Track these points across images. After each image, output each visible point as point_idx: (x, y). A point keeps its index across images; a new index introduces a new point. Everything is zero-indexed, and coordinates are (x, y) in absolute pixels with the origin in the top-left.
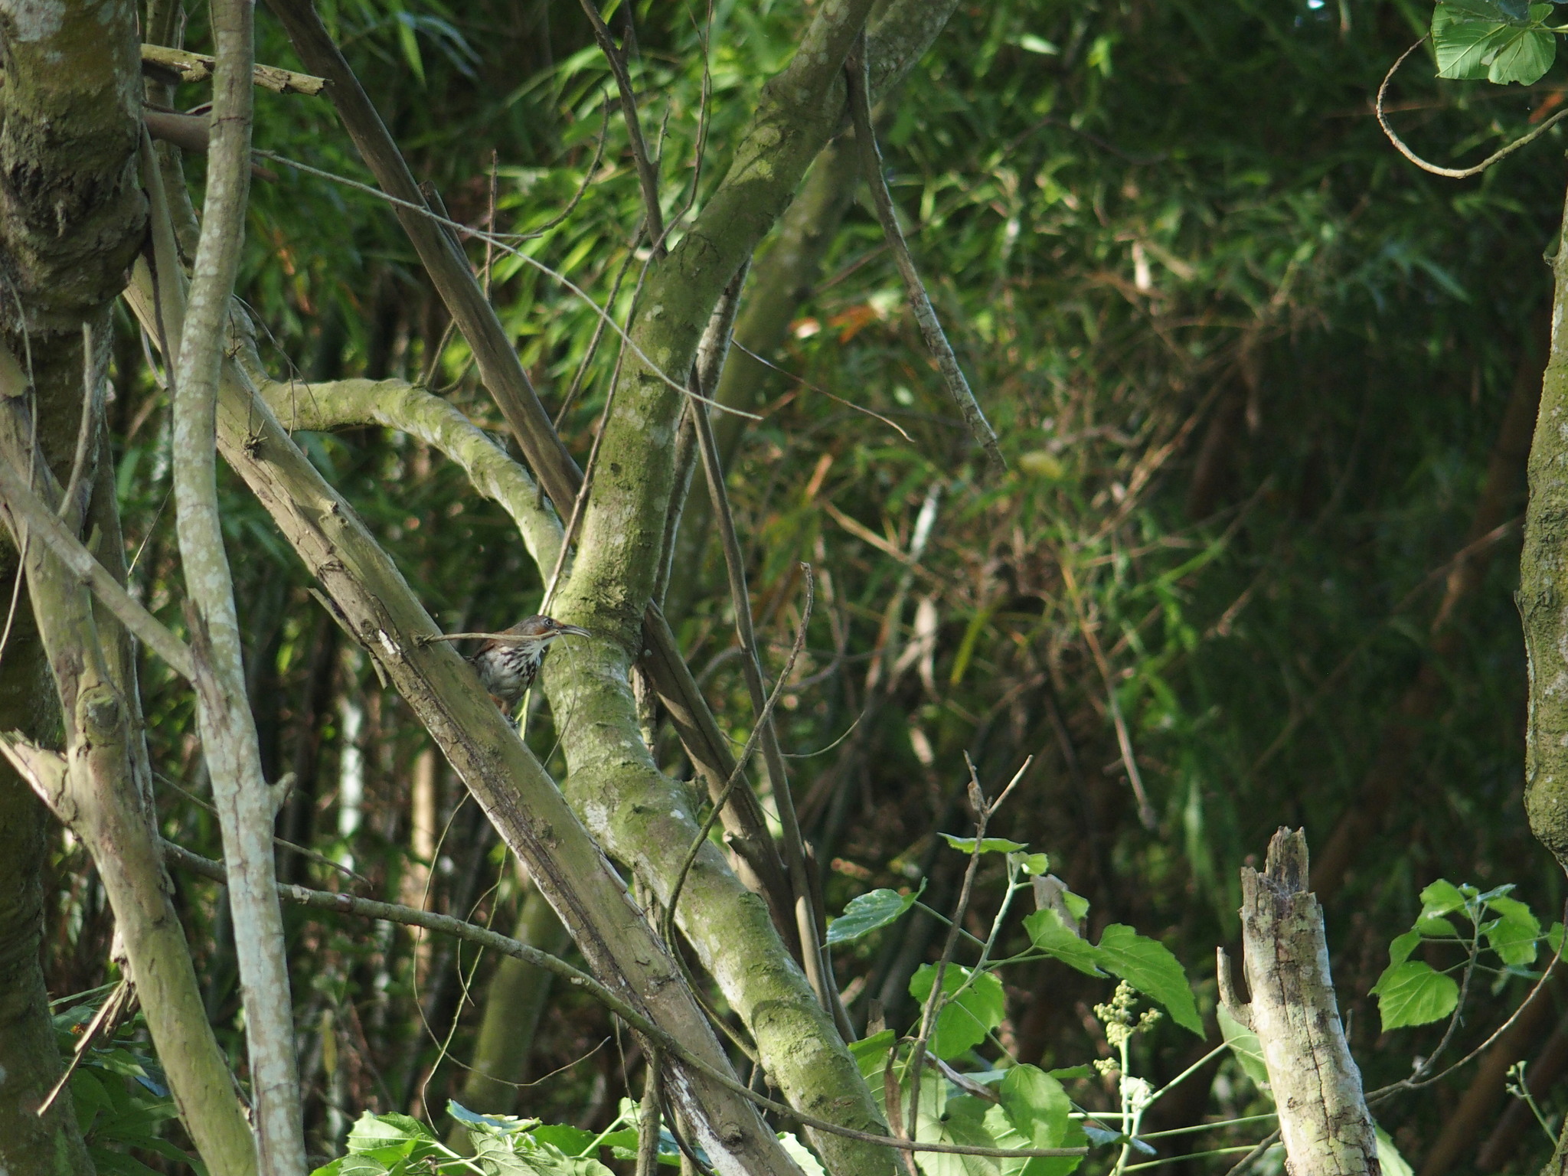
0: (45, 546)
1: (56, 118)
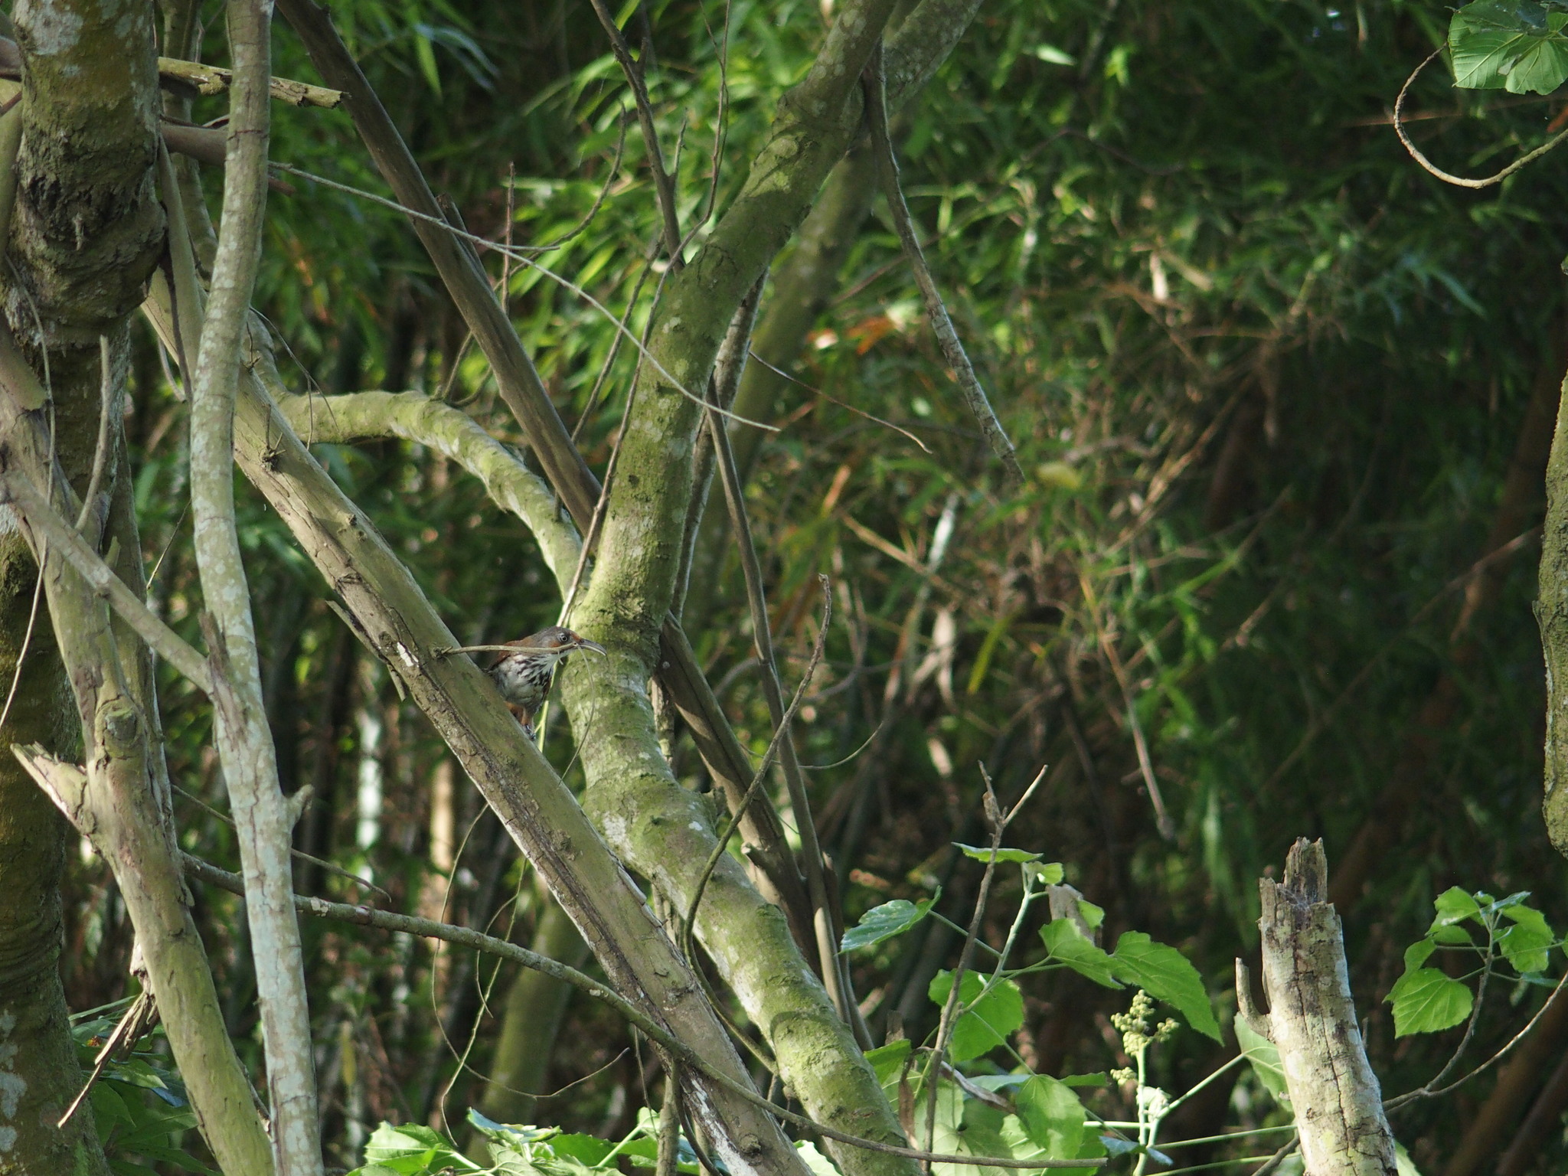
0: (63, 559)
1: (74, 131)
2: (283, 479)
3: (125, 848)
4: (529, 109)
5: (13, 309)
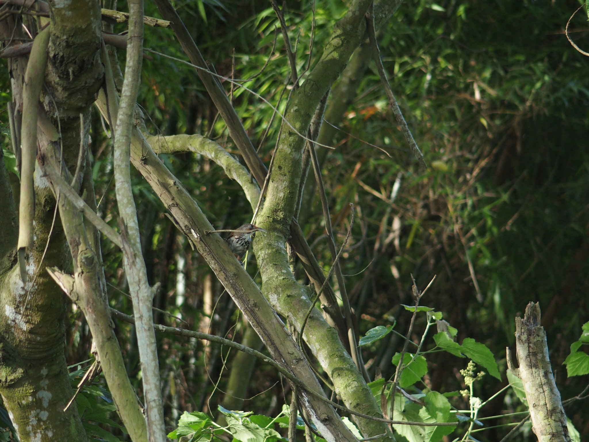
0: (66, 197)
1: (70, 36)
2: (148, 167)
3: (89, 306)
4: (240, 28)
5: (47, 103)
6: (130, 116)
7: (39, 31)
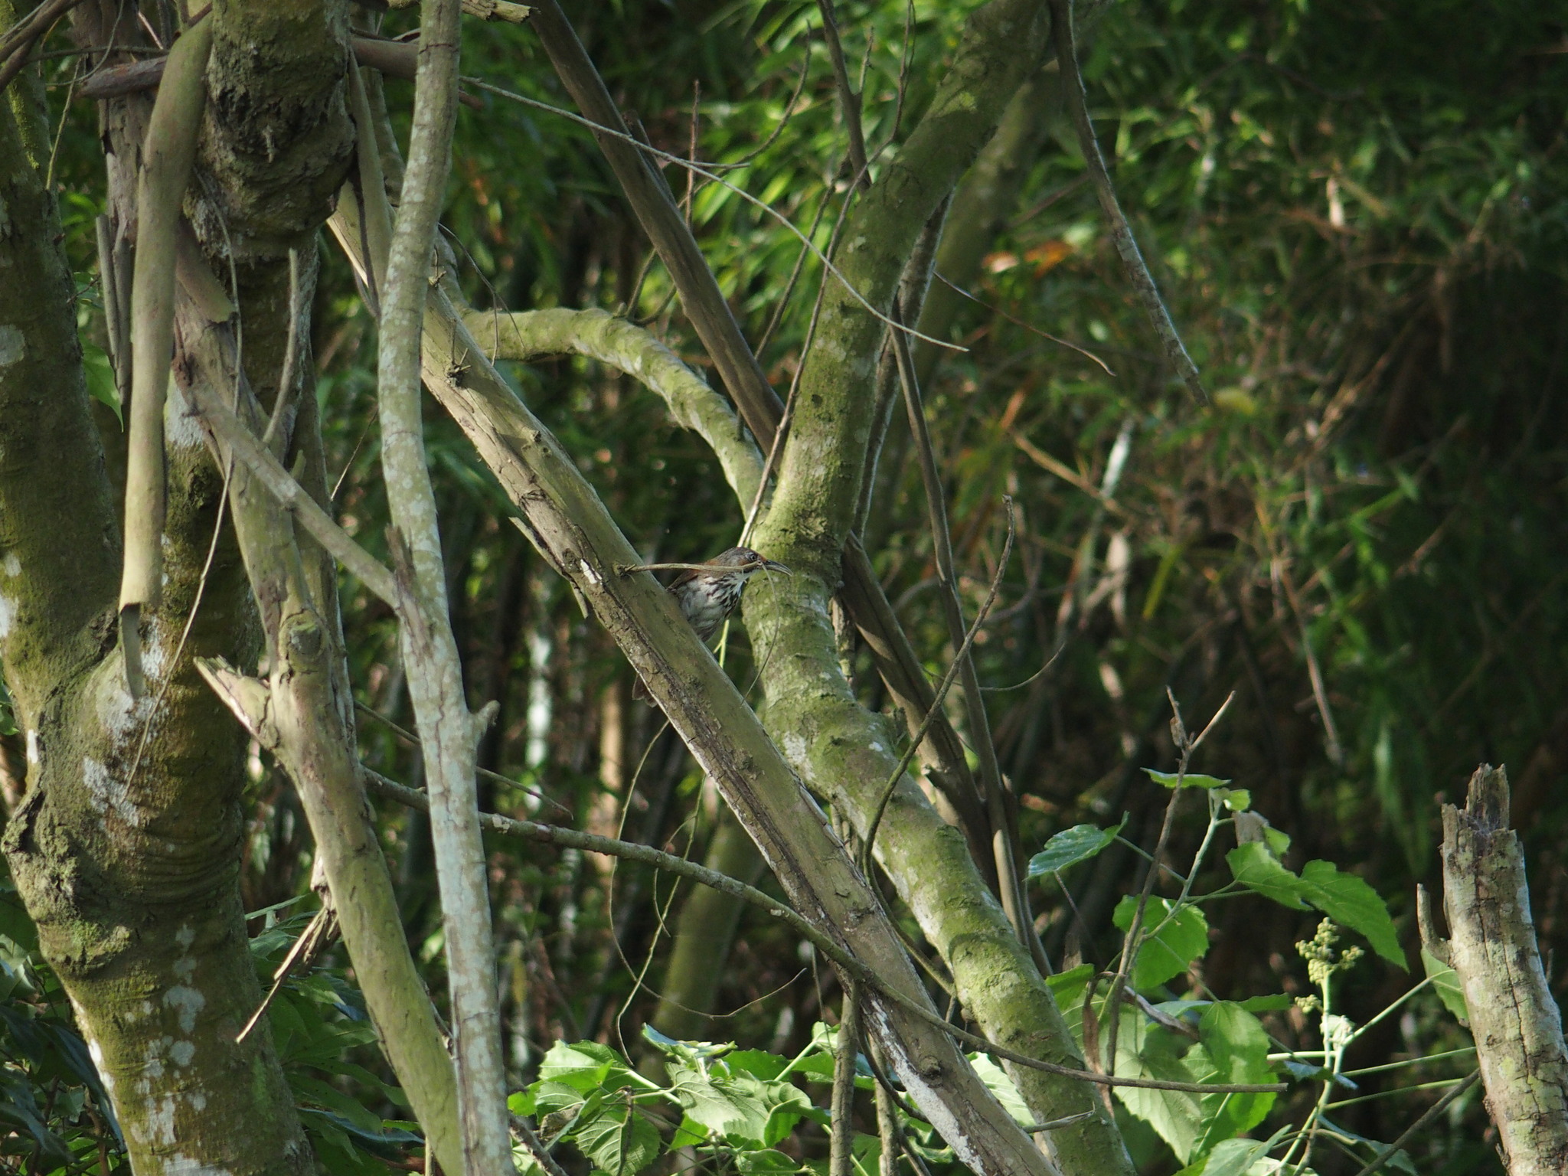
0: (249, 471)
1: (264, 43)
2: (468, 394)
3: (308, 762)
4: (707, 27)
5: (201, 221)
6: (423, 258)
7: (181, 27)
